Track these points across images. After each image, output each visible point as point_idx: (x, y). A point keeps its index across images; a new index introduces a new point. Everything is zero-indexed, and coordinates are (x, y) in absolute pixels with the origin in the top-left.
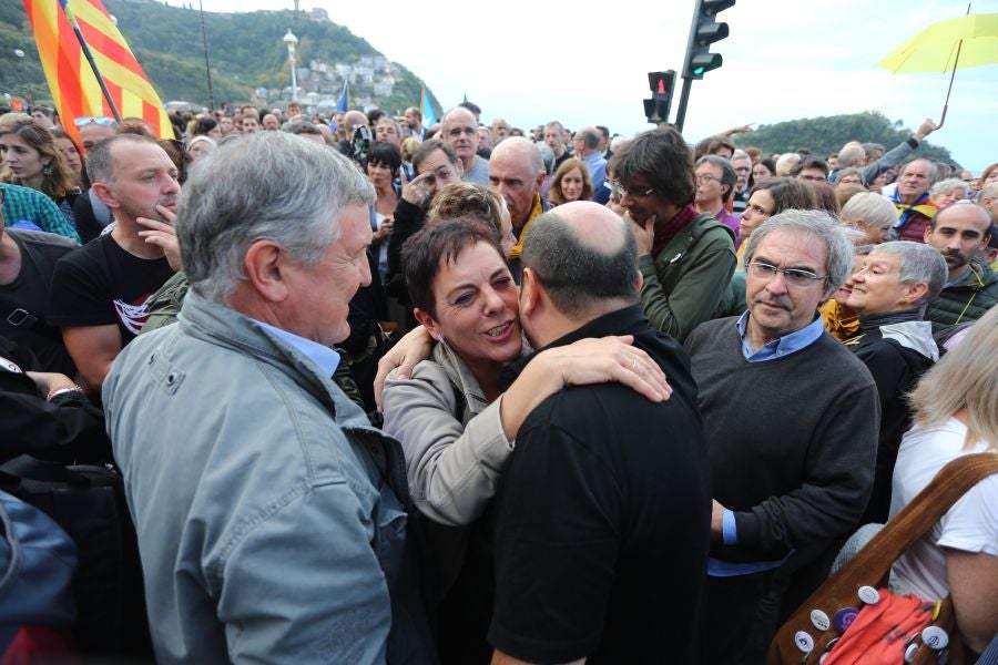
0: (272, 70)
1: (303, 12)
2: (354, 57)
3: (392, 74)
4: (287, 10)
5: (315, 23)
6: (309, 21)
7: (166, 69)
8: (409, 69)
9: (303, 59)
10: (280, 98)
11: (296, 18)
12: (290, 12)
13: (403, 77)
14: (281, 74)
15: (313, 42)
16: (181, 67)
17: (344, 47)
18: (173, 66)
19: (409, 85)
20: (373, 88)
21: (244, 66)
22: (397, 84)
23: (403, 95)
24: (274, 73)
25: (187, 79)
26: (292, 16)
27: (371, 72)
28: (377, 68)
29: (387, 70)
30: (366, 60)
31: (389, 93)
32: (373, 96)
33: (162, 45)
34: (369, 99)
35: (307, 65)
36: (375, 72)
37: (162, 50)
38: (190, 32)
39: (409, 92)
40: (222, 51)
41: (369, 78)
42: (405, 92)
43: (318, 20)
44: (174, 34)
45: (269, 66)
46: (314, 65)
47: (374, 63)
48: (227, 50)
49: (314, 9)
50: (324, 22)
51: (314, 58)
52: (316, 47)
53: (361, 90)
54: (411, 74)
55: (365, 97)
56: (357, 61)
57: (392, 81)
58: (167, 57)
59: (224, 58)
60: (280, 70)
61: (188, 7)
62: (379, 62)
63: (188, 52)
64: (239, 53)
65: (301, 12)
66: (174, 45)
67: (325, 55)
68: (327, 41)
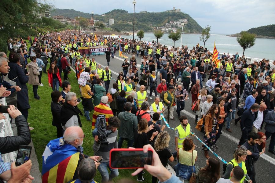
2: (179, 19)
17: (178, 17)
21: (158, 23)
30: (181, 20)
35: (169, 22)
40: (155, 20)
44: (148, 18)
46: (170, 22)
48: (156, 20)
51: (170, 20)
59: (155, 22)
63: (149, 21)
64: (158, 21)
65: (175, 10)
66: (147, 20)
67: (173, 20)
68: (175, 16)
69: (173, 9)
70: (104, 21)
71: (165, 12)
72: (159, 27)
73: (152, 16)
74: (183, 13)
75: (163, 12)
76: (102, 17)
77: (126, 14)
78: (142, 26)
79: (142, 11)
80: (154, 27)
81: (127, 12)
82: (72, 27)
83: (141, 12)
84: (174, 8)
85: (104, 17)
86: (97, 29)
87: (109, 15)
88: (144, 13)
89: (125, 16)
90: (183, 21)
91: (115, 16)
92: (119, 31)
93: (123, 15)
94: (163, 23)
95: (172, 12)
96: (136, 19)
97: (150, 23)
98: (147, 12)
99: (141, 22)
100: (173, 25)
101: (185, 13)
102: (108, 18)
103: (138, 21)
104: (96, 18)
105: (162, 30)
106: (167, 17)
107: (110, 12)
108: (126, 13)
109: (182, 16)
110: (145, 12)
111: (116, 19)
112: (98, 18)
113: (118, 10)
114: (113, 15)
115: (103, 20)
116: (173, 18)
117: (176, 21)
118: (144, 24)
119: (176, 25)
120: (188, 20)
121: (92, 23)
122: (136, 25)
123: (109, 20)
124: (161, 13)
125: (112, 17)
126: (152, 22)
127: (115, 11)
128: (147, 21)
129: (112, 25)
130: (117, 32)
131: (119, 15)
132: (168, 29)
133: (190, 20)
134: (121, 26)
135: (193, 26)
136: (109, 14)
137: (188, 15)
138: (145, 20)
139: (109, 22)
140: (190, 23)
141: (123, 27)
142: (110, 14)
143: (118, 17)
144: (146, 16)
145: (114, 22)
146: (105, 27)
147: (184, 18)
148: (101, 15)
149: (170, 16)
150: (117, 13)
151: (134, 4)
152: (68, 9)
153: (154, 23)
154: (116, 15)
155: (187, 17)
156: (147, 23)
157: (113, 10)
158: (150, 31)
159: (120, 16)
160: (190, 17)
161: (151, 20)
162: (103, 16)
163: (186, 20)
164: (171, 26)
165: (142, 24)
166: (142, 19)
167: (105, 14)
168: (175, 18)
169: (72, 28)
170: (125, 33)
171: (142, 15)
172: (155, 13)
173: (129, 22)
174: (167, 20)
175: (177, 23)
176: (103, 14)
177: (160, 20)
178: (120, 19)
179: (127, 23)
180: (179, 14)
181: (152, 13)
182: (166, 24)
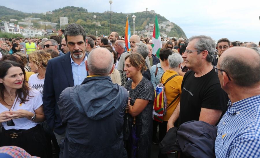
0: (139, 26)
1: (148, 11)
2: (161, 22)
3: (171, 26)
4: (144, 11)
5: (151, 14)
6: (149, 14)
7: (114, 28)
8: (176, 24)
9: (147, 23)
10: (141, 33)
11: (146, 13)
12: (145, 12)
13: (174, 26)
14: (141, 27)
16: (117, 27)
18: (116, 27)
19: (176, 28)
20: (165, 30)
22: (172, 28)
23: (174, 31)
24: (139, 27)
25: (118, 30)
26: (145, 13)
27: (165, 25)
28: (167, 25)
29: (170, 25)
30: (164, 22)
31: (170, 31)
32: (165, 32)
33: (114, 22)
34: (164, 33)
35: (148, 25)
36: (166, 25)
37: (114, 23)
38: (121, 19)
39: (176, 30)
41: (164, 27)
42: (174, 30)
43: (152, 13)
44: (117, 19)
45: (138, 25)
46: (150, 25)
47: (166, 23)
49: (151, 10)
50: (153, 13)
51: (150, 23)
52: (151, 20)
53: (162, 30)
54: (176, 25)
55: (163, 32)
56: (161, 23)
57: (171, 27)
58: (115, 25)
60: (141, 26)
61: (121, 13)
62: (167, 23)
63: (120, 23)
66: (117, 22)
79: (107, 11)
81: (86, 10)
83: (105, 12)
85: (50, 15)
87: (59, 13)
89: (85, 15)
91: (68, 14)
93: (82, 13)
102: (57, 16)
107: (60, 9)
111: (71, 17)
113: (73, 7)
114: (65, 13)
123: (59, 18)
125: (63, 15)
127: (68, 8)
129: (66, 25)
131: (75, 13)
139: (58, 22)
142: (61, 11)
143: (73, 16)
144: (114, 17)
145: (69, 21)
149: (147, 17)
150: (72, 11)
154: (71, 13)
157: (65, 7)
159: (76, 15)
161: (122, 21)
162: (48, 13)
167: (53, 11)
171: (108, 15)
172: (125, 14)
174: (145, 23)
176: (50, 12)
178: (79, 18)
179: (92, 24)
182: (147, 27)
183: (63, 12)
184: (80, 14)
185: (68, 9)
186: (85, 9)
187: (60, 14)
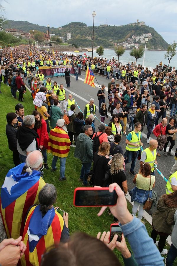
3: (149, 38)
15: (135, 31)
17: (142, 32)
21: (119, 38)
35: (131, 37)
40: (116, 35)
44: (108, 33)
46: (133, 37)
48: (117, 35)
51: (133, 35)
63: (110, 36)
64: (119, 35)
65: (138, 23)
67: (136, 34)
68: (139, 30)
69: (136, 22)
70: (61, 35)
71: (127, 25)
72: (120, 42)
73: (113, 30)
74: (147, 27)
75: (126, 26)
76: (58, 31)
77: (84, 28)
78: (101, 42)
80: (114, 42)
81: (86, 25)
82: (27, 41)
83: (101, 25)
84: (138, 20)
86: (53, 44)
88: (104, 26)
89: (83, 30)
90: (147, 36)
91: (72, 30)
92: (77, 47)
93: (81, 29)
94: (124, 38)
95: (135, 25)
96: (96, 33)
97: (110, 38)
98: (107, 25)
99: (101, 37)
100: (135, 40)
101: (149, 27)
102: (65, 31)
103: (97, 36)
104: (53, 32)
105: (123, 46)
106: (129, 31)
107: (67, 26)
108: (84, 26)
109: (145, 30)
110: (106, 25)
111: (74, 33)
112: (55, 31)
113: (76, 23)
114: (70, 29)
115: (59, 34)
116: (136, 32)
117: (140, 36)
118: (104, 39)
119: (139, 40)
120: (153, 35)
121: (47, 38)
122: (96, 40)
123: (66, 34)
124: (123, 26)
125: (69, 31)
126: (113, 37)
128: (108, 36)
129: (70, 40)
130: (75, 48)
132: (130, 45)
133: (155, 35)
134: (79, 41)
135: (157, 41)
136: (66, 28)
137: (152, 29)
138: (105, 35)
139: (66, 37)
140: (155, 38)
141: (81, 42)
142: (68, 27)
143: (76, 31)
144: (106, 30)
145: (72, 36)
146: (61, 42)
147: (148, 33)
148: (58, 29)
149: (133, 30)
150: (75, 26)
151: (94, 16)
152: (22, 21)
153: (115, 38)
154: (74, 28)
155: (152, 31)
156: (107, 39)
157: (70, 23)
158: (110, 47)
159: (77, 30)
160: (155, 31)
161: (112, 34)
162: (59, 29)
163: (150, 34)
164: (133, 42)
165: (102, 39)
166: (102, 34)
167: (62, 27)
168: (138, 32)
169: (26, 43)
170: (84, 50)
171: (102, 28)
172: (117, 27)
173: (87, 37)
174: (129, 35)
175: (140, 37)
176: (60, 28)
177: (121, 35)
178: (79, 34)
179: (85, 38)
180: (143, 27)
181: (114, 27)
182: (129, 39)
183: (69, 28)
184: (80, 29)
185: (72, 24)
186: (84, 24)
187: (67, 29)
